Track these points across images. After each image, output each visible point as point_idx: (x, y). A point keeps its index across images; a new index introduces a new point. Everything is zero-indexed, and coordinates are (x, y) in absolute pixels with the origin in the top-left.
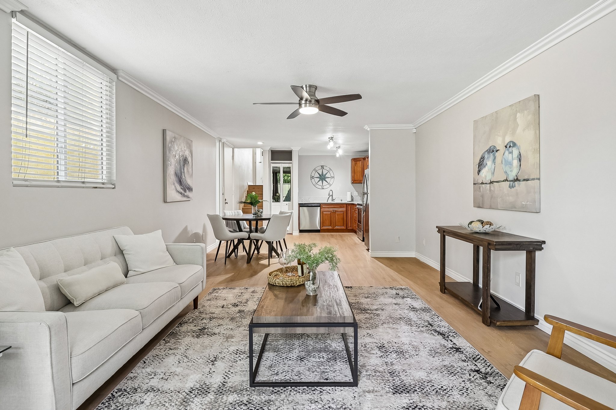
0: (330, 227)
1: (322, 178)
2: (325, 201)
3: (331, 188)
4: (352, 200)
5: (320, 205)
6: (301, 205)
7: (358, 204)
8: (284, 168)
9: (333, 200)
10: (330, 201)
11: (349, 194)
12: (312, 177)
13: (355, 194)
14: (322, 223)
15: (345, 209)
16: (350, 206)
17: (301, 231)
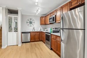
0: (34, 40)
1: (31, 23)
2: (32, 31)
3: (34, 26)
4: (41, 30)
5: (30, 32)
6: (22, 33)
7: (46, 32)
8: (14, 17)
9: (34, 30)
10: (33, 31)
11: (40, 28)
12: (27, 23)
13: (41, 28)
14: (31, 39)
15: (39, 33)
16: (41, 33)
17: (22, 43)
